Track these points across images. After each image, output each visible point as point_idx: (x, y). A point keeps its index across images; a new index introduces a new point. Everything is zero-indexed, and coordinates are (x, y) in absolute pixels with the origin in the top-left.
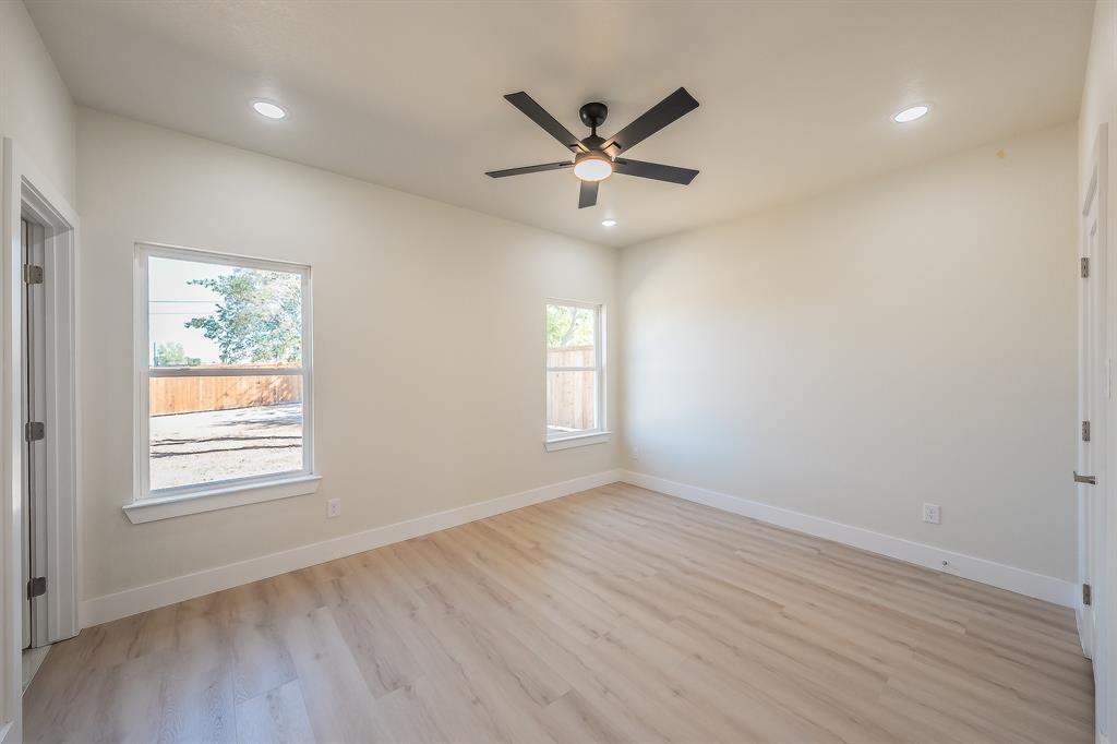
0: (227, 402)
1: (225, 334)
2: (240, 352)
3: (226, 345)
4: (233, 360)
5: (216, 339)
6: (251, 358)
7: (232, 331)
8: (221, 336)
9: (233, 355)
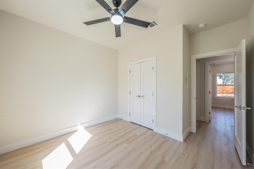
0: (224, 92)
1: (224, 77)
2: (228, 81)
3: (224, 80)
4: (226, 83)
5: (222, 79)
6: (231, 83)
7: (226, 77)
8: (223, 78)
9: (226, 82)
